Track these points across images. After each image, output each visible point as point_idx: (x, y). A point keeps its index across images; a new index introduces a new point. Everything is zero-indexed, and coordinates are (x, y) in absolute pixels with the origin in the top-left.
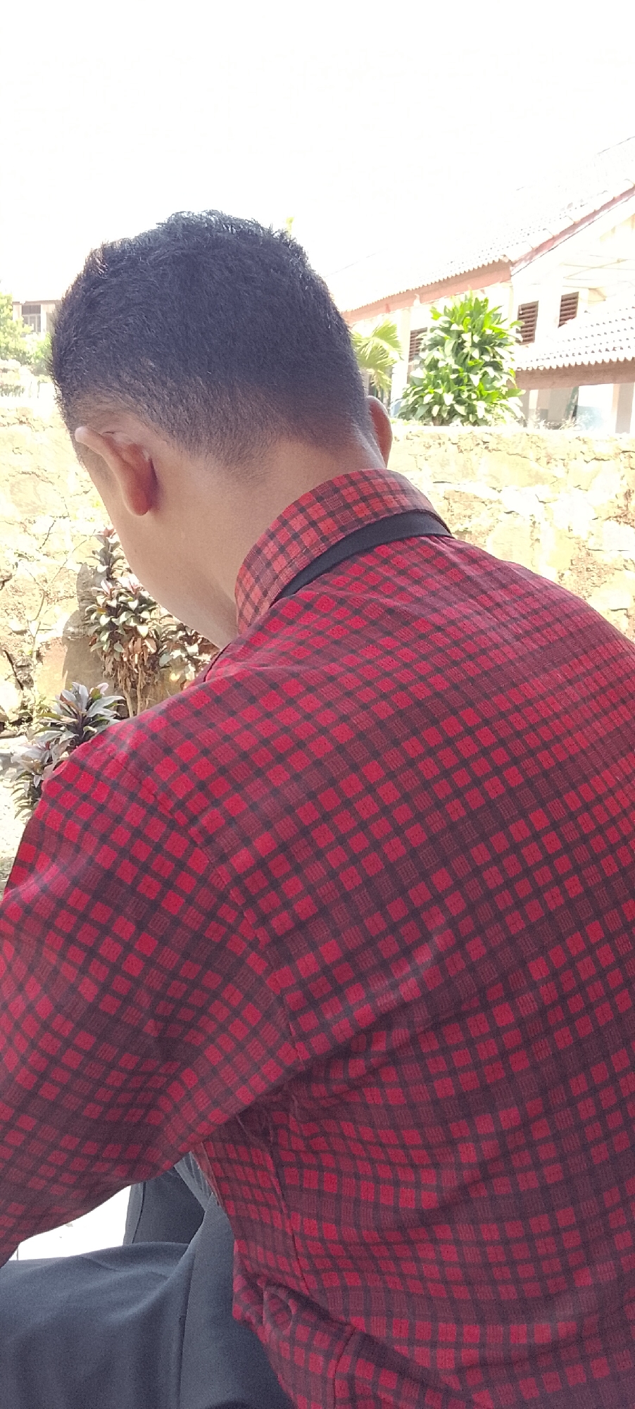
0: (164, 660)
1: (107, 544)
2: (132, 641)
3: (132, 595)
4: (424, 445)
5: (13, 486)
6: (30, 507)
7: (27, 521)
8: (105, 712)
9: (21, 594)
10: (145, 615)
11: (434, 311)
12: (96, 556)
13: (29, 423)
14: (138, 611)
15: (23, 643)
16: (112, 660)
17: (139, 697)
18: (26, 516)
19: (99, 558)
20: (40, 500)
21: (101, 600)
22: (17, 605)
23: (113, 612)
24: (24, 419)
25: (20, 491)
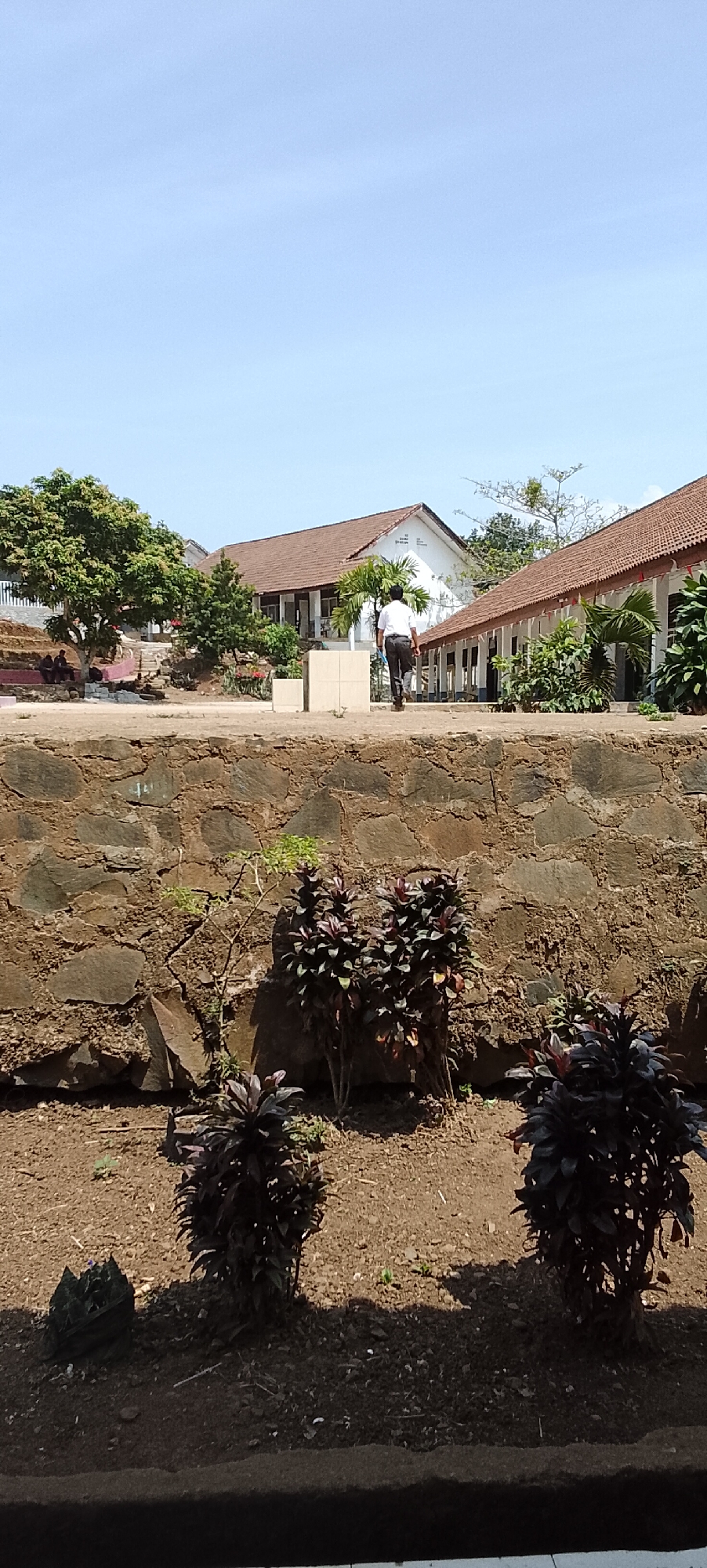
0: (369, 1017)
1: (307, 882)
2: (332, 995)
3: (332, 942)
4: (670, 752)
5: (204, 823)
6: (222, 845)
7: (219, 860)
8: (278, 1111)
9: (211, 941)
10: (348, 965)
11: (689, 581)
12: (295, 896)
13: (222, 755)
14: (340, 959)
15: (212, 997)
16: (311, 1016)
17: (342, 1059)
18: (218, 855)
19: (299, 898)
20: (233, 836)
21: (298, 946)
22: (207, 953)
23: (311, 962)
24: (215, 750)
25: (212, 828)
